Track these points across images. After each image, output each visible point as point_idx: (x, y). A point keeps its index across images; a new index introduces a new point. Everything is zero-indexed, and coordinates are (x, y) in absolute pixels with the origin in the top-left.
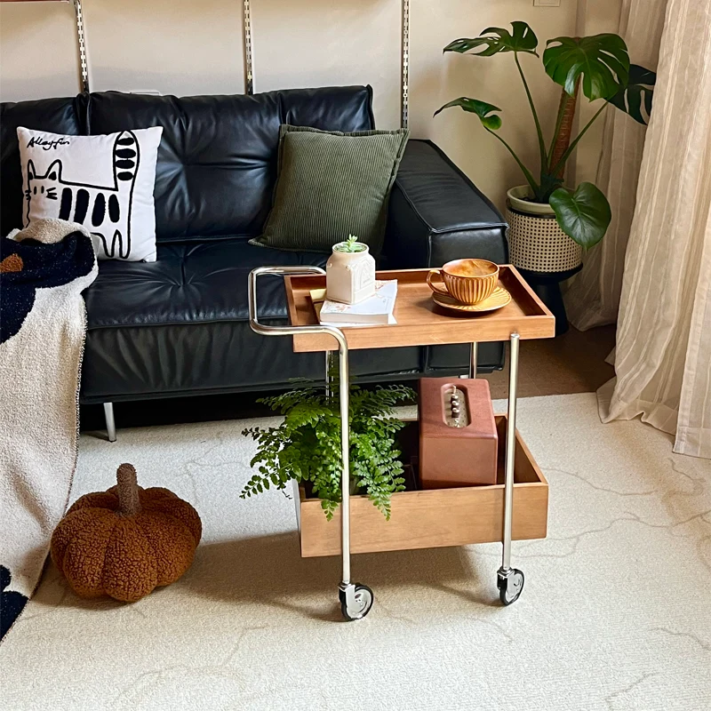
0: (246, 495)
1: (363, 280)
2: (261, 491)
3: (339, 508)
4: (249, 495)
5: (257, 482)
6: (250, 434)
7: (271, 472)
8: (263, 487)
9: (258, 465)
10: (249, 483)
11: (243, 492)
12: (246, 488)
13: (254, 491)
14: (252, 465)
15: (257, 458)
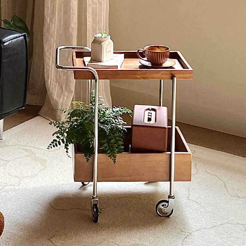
0: (50, 148)
1: (107, 51)
2: (57, 146)
3: (92, 157)
4: (51, 147)
5: (55, 142)
6: (53, 124)
7: (62, 138)
8: (58, 144)
9: (56, 135)
10: (52, 143)
11: (48, 146)
12: (50, 144)
13: (54, 146)
14: (53, 135)
15: (56, 133)
